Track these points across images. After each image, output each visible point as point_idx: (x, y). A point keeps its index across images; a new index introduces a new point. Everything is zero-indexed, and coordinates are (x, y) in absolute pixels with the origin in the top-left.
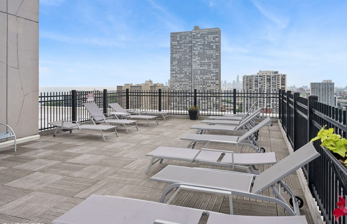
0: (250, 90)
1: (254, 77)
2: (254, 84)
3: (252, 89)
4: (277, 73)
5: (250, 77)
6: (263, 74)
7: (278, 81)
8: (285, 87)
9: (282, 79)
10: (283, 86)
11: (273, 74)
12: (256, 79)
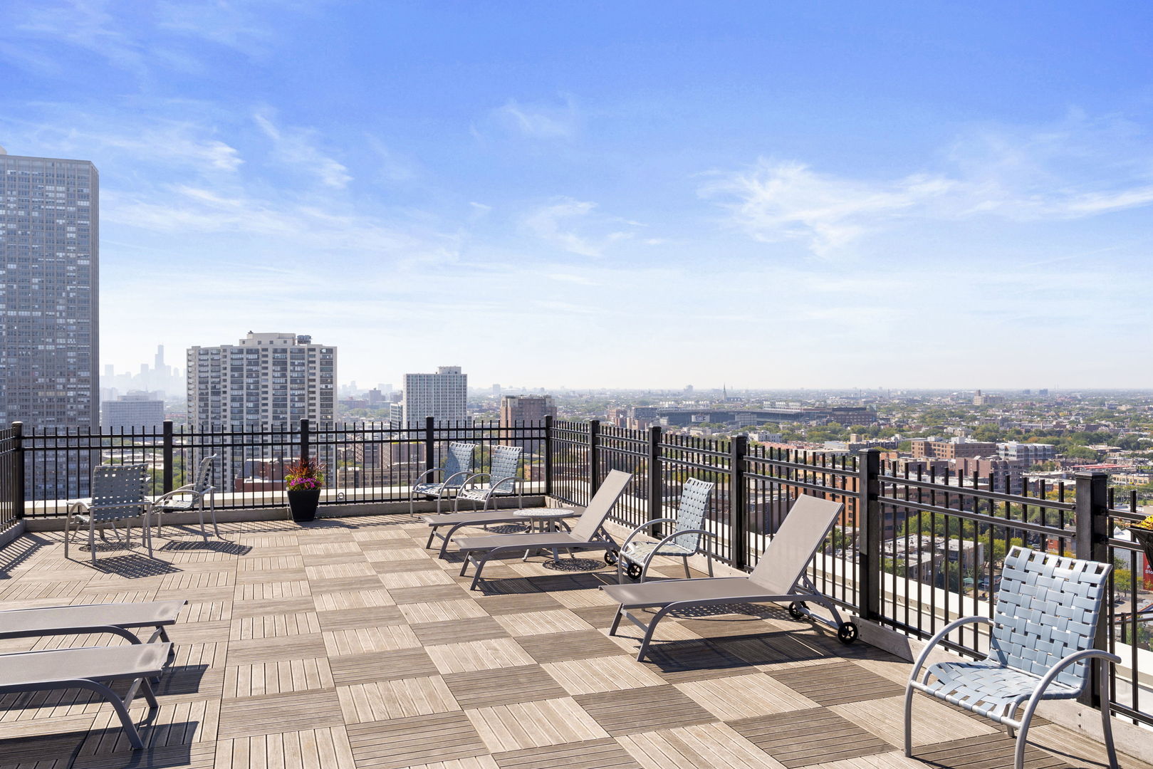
0: (216, 398)
1: (228, 354)
2: (228, 378)
3: (223, 395)
4: (305, 342)
5: (214, 352)
6: (260, 343)
7: (311, 368)
8: (332, 389)
9: (324, 363)
10: (327, 387)
11: (294, 344)
12: (235, 359)
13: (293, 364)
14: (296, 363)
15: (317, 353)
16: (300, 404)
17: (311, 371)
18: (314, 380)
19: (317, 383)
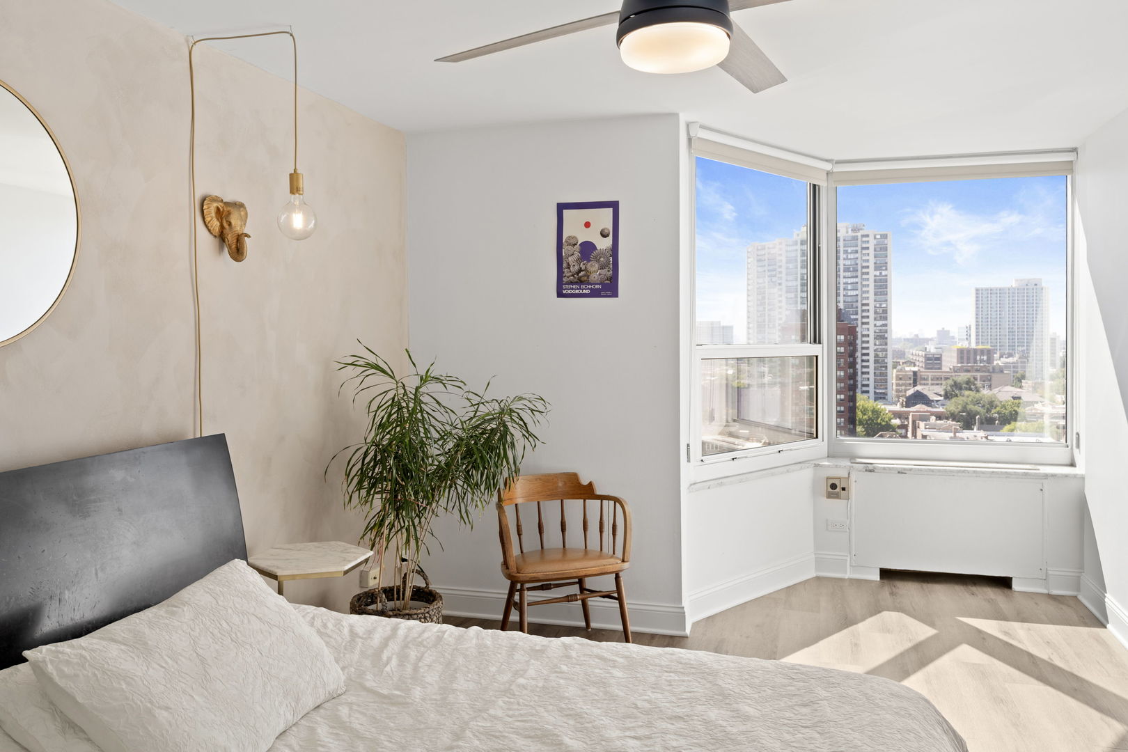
1: (783, 246)
7: (865, 255)
8: (886, 276)
9: (878, 249)
10: (881, 273)
11: (847, 232)
12: (790, 251)
13: (846, 252)
14: (849, 251)
15: (871, 239)
16: (854, 293)
17: (864, 258)
18: (868, 267)
19: (871, 270)
